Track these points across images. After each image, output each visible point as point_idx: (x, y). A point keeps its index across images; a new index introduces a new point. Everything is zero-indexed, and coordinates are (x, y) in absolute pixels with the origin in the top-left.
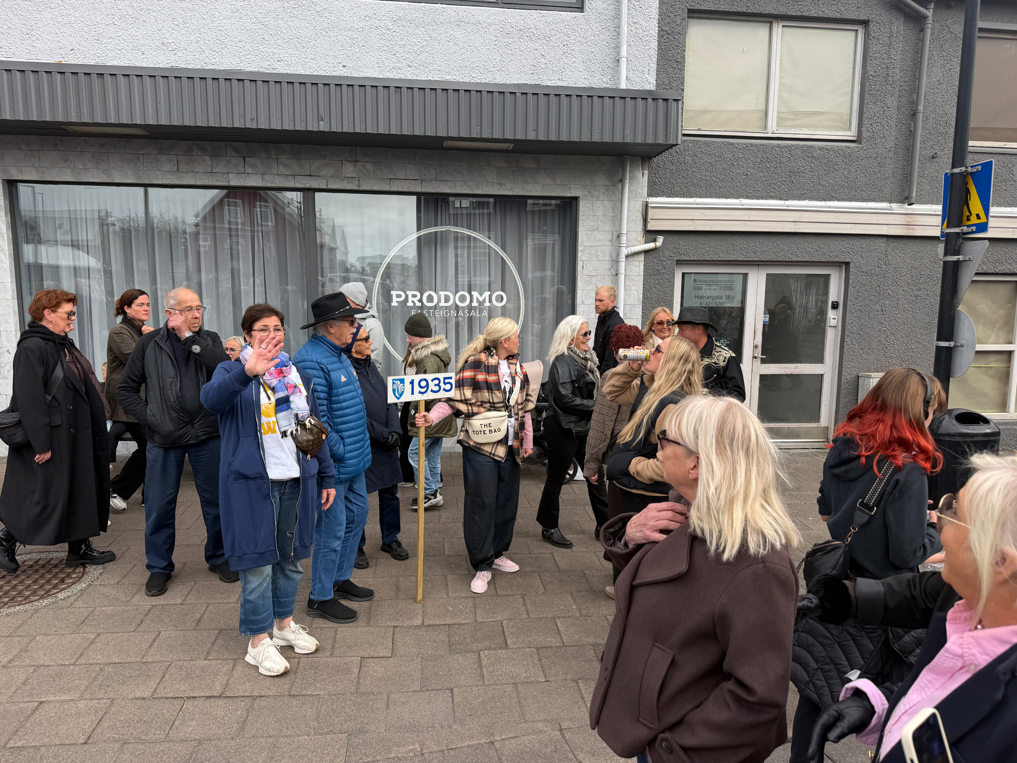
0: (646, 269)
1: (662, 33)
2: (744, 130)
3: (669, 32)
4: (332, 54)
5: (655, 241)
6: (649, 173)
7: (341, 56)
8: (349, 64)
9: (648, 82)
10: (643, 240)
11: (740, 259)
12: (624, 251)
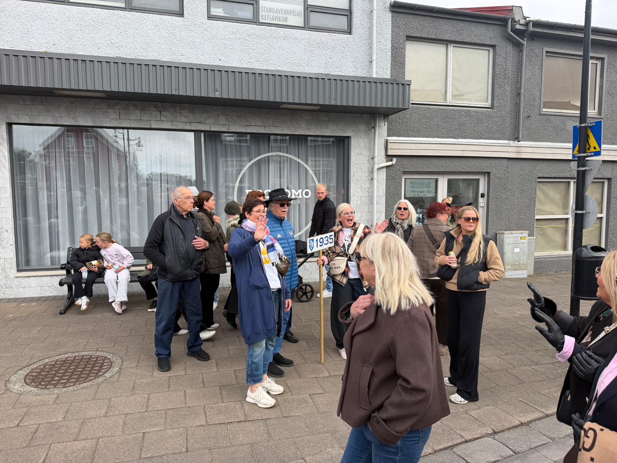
0: (387, 176)
1: (393, 48)
2: (435, 101)
3: (397, 47)
4: (213, 52)
5: (391, 161)
6: (388, 124)
7: (218, 54)
8: (223, 58)
9: (386, 74)
10: (385, 160)
11: (435, 171)
12: (376, 167)
